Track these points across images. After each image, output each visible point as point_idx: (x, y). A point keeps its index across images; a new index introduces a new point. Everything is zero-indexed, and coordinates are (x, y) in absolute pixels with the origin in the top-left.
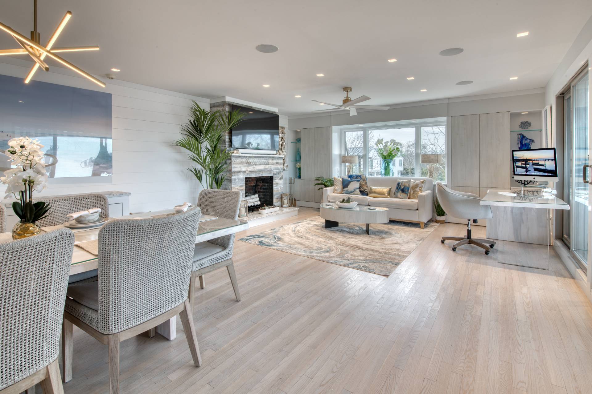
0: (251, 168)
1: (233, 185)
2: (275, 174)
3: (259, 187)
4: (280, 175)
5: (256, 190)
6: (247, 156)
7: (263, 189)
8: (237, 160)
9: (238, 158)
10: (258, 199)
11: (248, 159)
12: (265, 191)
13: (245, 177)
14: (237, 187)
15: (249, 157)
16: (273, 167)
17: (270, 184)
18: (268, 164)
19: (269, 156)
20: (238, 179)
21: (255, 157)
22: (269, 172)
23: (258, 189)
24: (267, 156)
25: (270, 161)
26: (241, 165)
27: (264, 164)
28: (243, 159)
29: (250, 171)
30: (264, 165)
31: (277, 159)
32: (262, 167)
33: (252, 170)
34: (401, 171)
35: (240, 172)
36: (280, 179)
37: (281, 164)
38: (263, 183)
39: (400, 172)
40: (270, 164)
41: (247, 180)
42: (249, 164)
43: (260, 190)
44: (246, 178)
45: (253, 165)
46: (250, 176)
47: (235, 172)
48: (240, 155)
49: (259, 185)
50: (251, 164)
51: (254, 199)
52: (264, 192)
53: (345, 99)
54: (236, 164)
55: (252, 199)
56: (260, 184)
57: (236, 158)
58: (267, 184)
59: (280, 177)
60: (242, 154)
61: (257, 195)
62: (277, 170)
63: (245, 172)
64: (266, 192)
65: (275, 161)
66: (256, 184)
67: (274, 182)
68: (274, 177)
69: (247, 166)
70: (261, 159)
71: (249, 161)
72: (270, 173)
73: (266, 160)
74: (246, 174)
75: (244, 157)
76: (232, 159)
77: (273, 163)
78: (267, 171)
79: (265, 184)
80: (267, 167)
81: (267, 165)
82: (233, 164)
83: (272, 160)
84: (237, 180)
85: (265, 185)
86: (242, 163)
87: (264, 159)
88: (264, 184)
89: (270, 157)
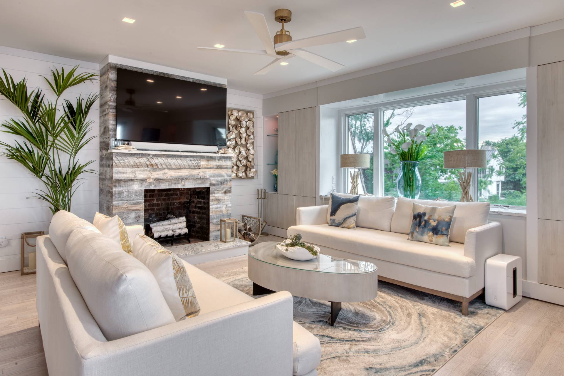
0: (158, 174)
1: (115, 203)
2: (214, 185)
3: (194, 205)
4: (225, 186)
5: (190, 209)
6: (149, 155)
7: (200, 208)
8: (126, 161)
9: (128, 158)
10: (184, 224)
11: (151, 159)
12: (201, 211)
13: (143, 188)
14: (125, 206)
15: (155, 155)
16: (208, 173)
17: (207, 201)
18: (199, 167)
19: (198, 154)
20: (127, 192)
21: (186, 157)
22: (200, 181)
23: (192, 208)
24: (195, 154)
25: (203, 163)
26: (136, 169)
27: (190, 168)
28: (140, 159)
29: (156, 180)
30: (190, 170)
31: (219, 160)
32: (184, 173)
33: (161, 178)
34: (502, 182)
35: (132, 180)
36: (225, 193)
37: (227, 168)
38: (198, 198)
39: (500, 183)
40: (202, 168)
41: (149, 194)
42: (154, 167)
43: (195, 210)
44: (146, 191)
45: (164, 169)
46: (155, 186)
47: (119, 181)
48: (130, 152)
49: (193, 202)
50: (160, 167)
51: (175, 225)
52: (200, 213)
53: (278, 33)
54: (123, 167)
55: (173, 224)
56: (194, 200)
57: (124, 158)
58: (203, 201)
59: (225, 189)
60: (138, 150)
61: (183, 219)
62: (219, 179)
63: (144, 180)
64: (203, 213)
65: (212, 163)
66: (190, 200)
67: (211, 198)
68: (211, 189)
69: (150, 171)
70: (183, 159)
71: (153, 162)
72: (202, 183)
73: (193, 162)
74: (146, 184)
75: (143, 155)
76: (114, 158)
77: (209, 167)
78: (195, 180)
79: (201, 200)
80: (195, 172)
81: (195, 169)
82: (117, 166)
83: (208, 161)
84: (125, 194)
85: (201, 202)
86: (137, 166)
87: (188, 159)
88: (199, 200)
89: (202, 157)
